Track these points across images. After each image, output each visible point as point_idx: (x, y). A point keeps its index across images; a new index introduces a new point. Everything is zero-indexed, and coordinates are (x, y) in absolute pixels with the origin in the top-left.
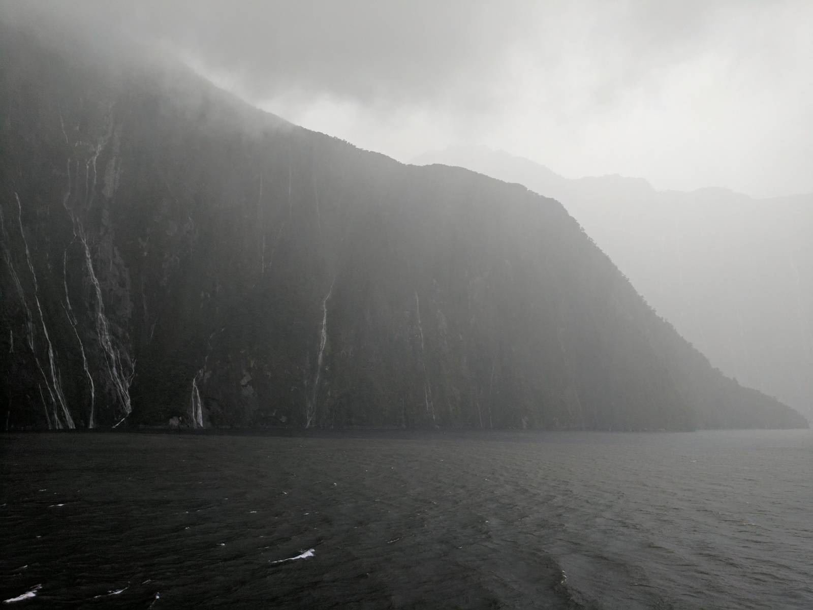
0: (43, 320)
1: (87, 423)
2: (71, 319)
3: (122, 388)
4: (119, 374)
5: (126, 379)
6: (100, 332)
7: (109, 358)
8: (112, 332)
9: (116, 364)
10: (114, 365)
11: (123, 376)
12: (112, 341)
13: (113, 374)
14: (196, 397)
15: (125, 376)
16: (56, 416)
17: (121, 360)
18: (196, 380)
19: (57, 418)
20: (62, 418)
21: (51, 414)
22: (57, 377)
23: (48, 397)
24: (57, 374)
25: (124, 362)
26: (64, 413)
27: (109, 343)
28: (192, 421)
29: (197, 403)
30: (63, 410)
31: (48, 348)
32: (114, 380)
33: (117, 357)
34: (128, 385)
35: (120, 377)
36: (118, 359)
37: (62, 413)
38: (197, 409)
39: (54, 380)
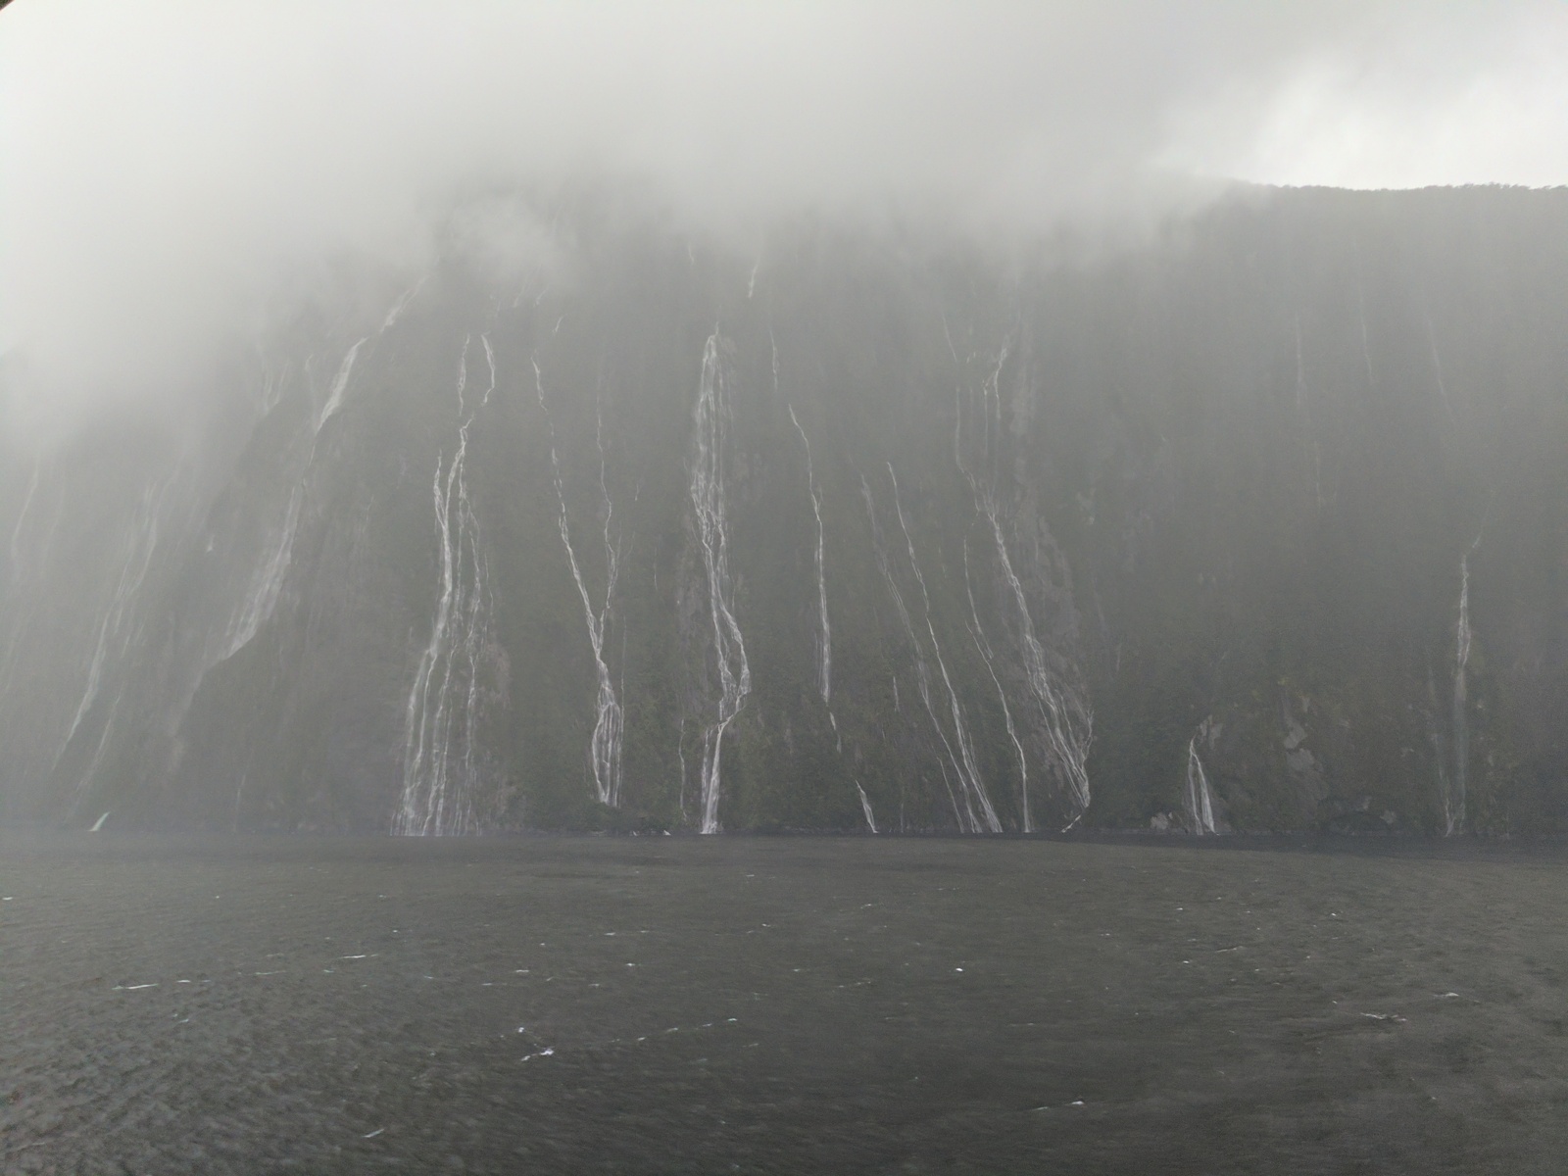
0: (941, 656)
1: (1021, 824)
2: (983, 650)
3: (1073, 762)
4: (1067, 738)
5: (1079, 747)
6: (1030, 667)
7: (1048, 711)
8: (1050, 666)
9: (1060, 720)
10: (1057, 723)
11: (1073, 741)
12: (1050, 682)
13: (1057, 739)
14: (1196, 774)
15: (1077, 740)
16: (970, 811)
17: (1068, 713)
18: (1195, 743)
19: (971, 814)
20: (980, 814)
21: (962, 809)
22: (968, 748)
23: (955, 782)
24: (967, 742)
25: (1074, 717)
26: (983, 807)
27: (1045, 684)
28: (1192, 822)
29: (1199, 787)
30: (980, 802)
31: (951, 700)
32: (1059, 748)
33: (1061, 708)
34: (1084, 758)
35: (1069, 743)
36: (1063, 711)
37: (980, 807)
38: (1200, 798)
39: (964, 753)
